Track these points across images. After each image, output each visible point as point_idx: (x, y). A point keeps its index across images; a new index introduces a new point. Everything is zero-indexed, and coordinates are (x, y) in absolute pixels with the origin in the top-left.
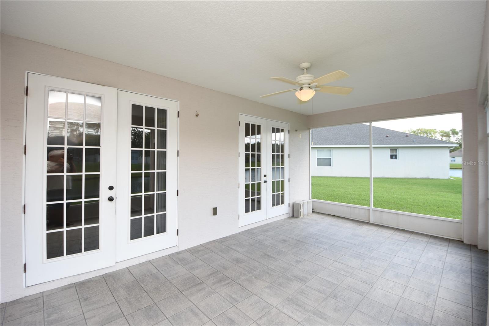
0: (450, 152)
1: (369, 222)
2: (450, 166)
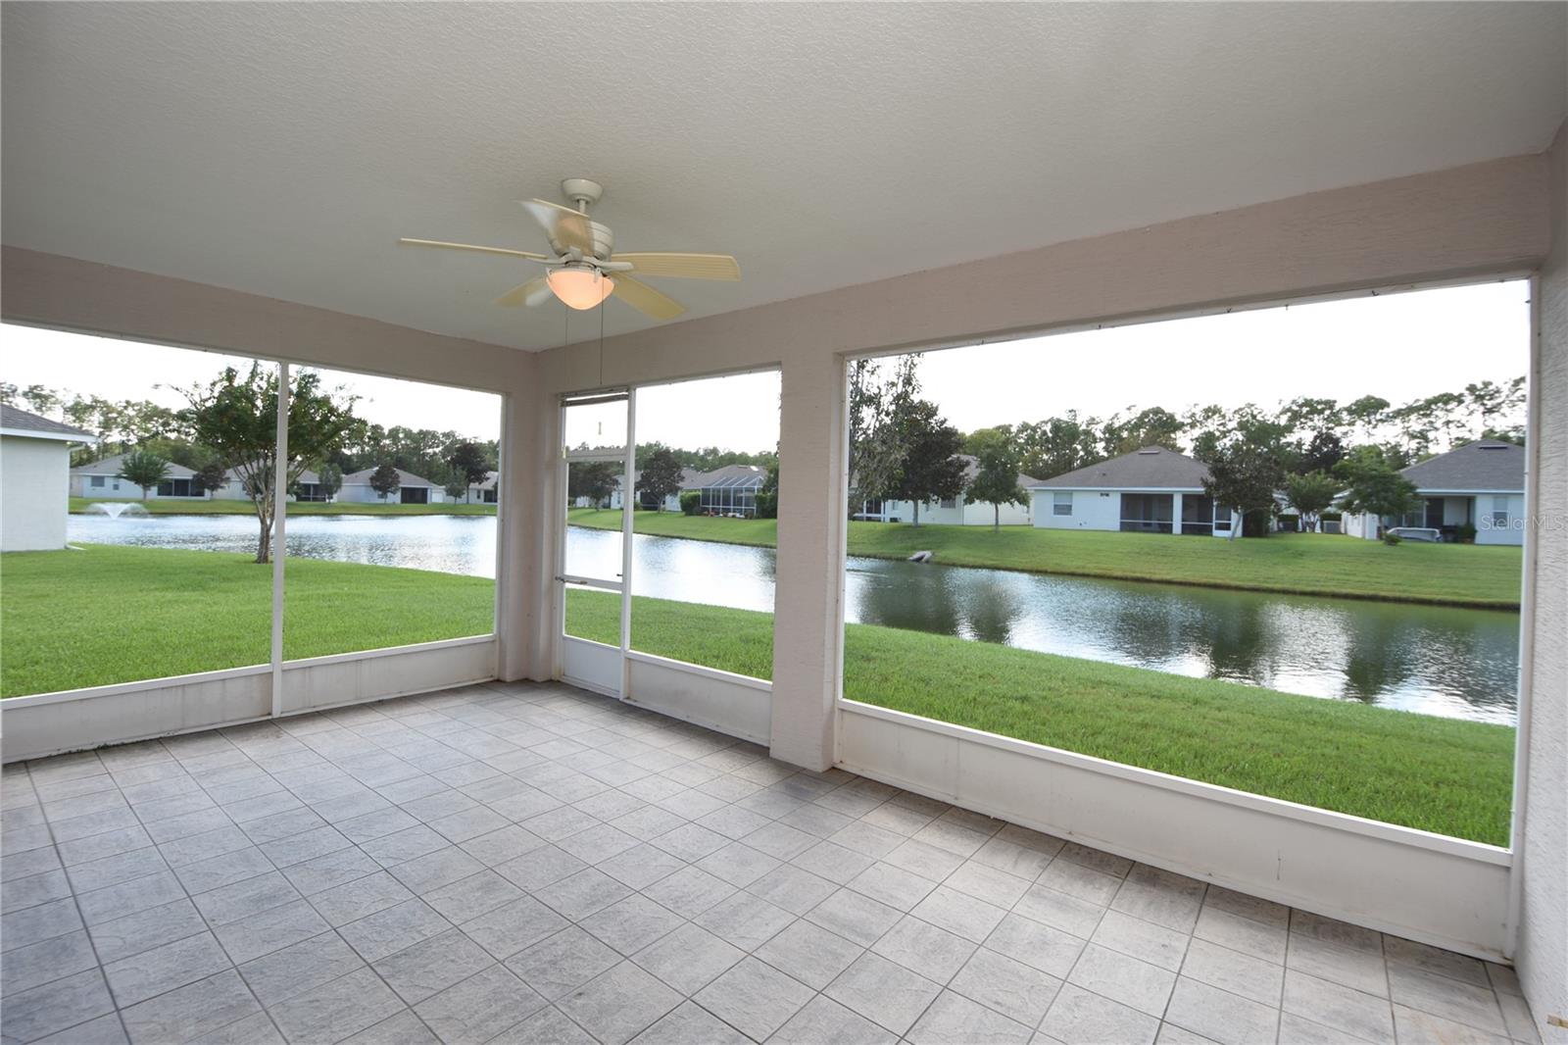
0: (77, 463)
1: (270, 717)
2: (70, 508)
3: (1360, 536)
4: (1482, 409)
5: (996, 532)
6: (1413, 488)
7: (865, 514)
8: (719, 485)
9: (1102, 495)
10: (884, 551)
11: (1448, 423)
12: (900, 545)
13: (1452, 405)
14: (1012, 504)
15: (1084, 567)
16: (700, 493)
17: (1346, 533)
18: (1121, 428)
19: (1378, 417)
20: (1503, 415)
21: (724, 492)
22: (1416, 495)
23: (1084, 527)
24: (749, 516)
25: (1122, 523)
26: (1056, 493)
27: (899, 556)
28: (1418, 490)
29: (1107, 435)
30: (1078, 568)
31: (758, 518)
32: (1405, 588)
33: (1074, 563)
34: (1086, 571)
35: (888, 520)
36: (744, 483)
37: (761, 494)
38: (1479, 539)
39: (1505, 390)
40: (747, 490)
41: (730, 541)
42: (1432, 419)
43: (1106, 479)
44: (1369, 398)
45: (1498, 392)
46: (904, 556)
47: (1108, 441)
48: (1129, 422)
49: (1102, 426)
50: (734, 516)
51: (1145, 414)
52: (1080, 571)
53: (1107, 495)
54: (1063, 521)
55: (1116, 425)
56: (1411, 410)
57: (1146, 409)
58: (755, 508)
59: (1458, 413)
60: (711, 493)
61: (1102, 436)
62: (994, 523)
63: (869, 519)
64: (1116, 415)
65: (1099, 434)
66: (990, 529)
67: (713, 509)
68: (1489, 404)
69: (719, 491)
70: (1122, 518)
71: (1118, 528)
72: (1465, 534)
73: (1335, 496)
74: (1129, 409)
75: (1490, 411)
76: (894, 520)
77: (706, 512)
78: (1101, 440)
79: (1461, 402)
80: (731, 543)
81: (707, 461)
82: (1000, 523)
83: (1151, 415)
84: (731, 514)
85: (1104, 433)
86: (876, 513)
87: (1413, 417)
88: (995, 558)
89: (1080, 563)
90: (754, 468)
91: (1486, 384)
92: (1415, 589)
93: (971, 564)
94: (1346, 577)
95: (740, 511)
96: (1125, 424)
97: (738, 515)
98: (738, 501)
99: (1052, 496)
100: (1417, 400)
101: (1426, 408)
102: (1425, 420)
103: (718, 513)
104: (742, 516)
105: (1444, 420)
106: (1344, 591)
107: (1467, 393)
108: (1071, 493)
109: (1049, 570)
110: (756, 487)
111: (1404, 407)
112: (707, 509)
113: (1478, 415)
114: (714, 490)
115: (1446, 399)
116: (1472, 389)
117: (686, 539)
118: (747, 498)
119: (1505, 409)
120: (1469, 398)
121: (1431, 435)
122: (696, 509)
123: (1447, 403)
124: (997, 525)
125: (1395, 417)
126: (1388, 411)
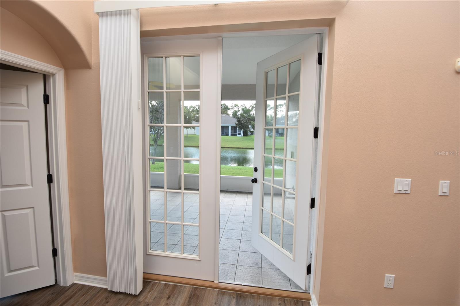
5: (187, 136)
11: (281, 110)
13: (281, 106)
14: (191, 129)
79: (283, 106)
88: (187, 144)
123: (280, 106)
124: (187, 134)
125: (271, 109)
126: (270, 107)
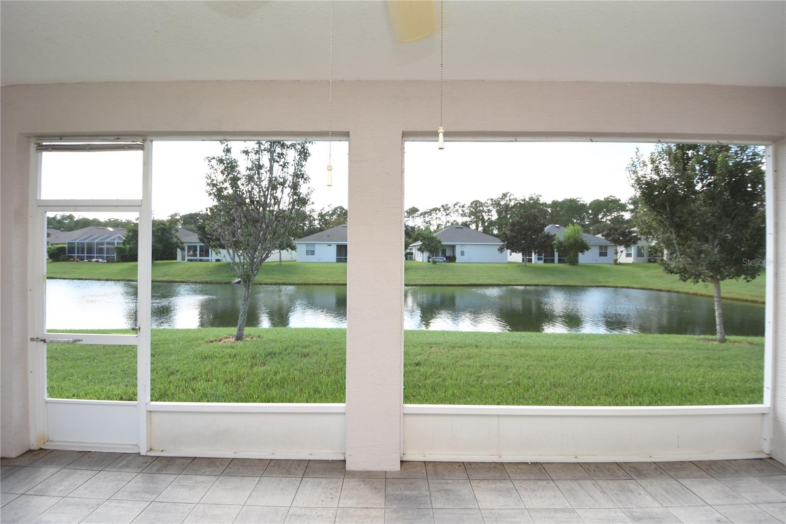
3: (421, 261)
4: (445, 214)
5: (280, 265)
6: (440, 242)
7: (198, 257)
8: (83, 240)
9: (328, 245)
10: (216, 279)
11: (436, 218)
12: (226, 275)
13: (438, 212)
14: (287, 250)
15: (326, 280)
16: (66, 246)
17: (415, 260)
18: (325, 215)
19: (416, 215)
20: (451, 216)
21: (87, 245)
22: (441, 245)
23: (321, 261)
24: (110, 261)
25: (337, 258)
26: (307, 244)
27: (227, 281)
28: (442, 243)
29: (320, 218)
30: (324, 281)
31: (118, 262)
32: (443, 280)
33: (321, 279)
34: (328, 282)
35: (214, 260)
36: (105, 239)
37: (122, 246)
38: (457, 261)
39: (452, 207)
40: (108, 243)
41: (97, 278)
42: (432, 216)
43: (329, 238)
44: (413, 208)
45: (450, 208)
46: (229, 281)
47: (320, 220)
48: (328, 212)
49: (317, 213)
50: (96, 261)
51: (336, 209)
52: (325, 282)
53: (331, 245)
54: (311, 258)
55: (323, 213)
56: (425, 213)
57: (336, 206)
58: (115, 255)
59: (439, 215)
60: (76, 246)
61: (318, 218)
62: (279, 260)
63: (201, 260)
64: (323, 208)
65: (316, 217)
66: (277, 263)
67: (78, 256)
68: (448, 212)
69: (83, 244)
70: (337, 256)
71: (335, 261)
72: (452, 259)
73: (411, 245)
74: (329, 206)
75: (447, 215)
76: (218, 260)
77: (72, 259)
78: (317, 219)
79: (440, 211)
80: (98, 280)
81: (64, 223)
82: (282, 260)
83: (339, 209)
84: (94, 260)
85: (319, 217)
86: (206, 256)
87: (426, 215)
88: (282, 279)
89: (324, 278)
90: (110, 229)
91: (447, 205)
92: (445, 281)
93: (270, 283)
94: (424, 278)
95: (103, 258)
96: (327, 213)
97: (101, 260)
98: (101, 251)
99: (305, 245)
100: (427, 210)
101: (430, 213)
102: (430, 217)
103: (83, 259)
104: (105, 261)
105: (435, 217)
106: (425, 283)
107: (441, 208)
108: (314, 244)
109: (311, 283)
110: (116, 241)
111: (423, 212)
112: (73, 257)
113: (444, 217)
114: (78, 244)
115: (435, 210)
116: (443, 206)
117: (56, 278)
118: (108, 249)
119: (451, 214)
120: (442, 209)
121: (432, 222)
122: (62, 256)
123: (436, 211)
124: (280, 261)
125: (421, 215)
126: (419, 213)
